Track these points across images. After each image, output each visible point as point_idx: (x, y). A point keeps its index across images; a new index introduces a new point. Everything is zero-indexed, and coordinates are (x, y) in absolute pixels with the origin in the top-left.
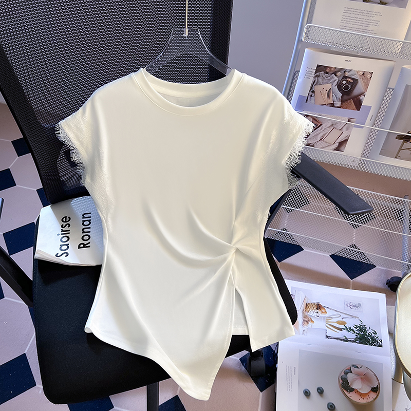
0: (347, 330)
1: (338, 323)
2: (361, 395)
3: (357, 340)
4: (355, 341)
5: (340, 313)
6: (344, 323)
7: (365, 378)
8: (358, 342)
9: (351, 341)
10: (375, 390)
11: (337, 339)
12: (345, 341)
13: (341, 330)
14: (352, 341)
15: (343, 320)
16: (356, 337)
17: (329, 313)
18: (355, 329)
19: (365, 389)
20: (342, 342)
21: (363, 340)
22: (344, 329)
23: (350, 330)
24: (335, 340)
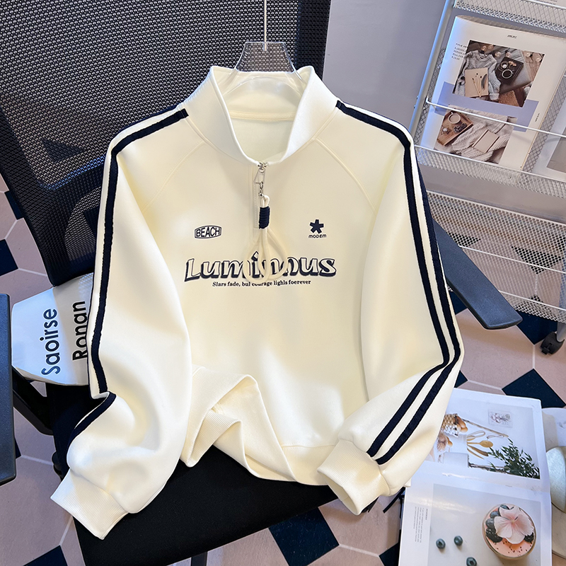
0: (494, 454)
1: (483, 444)
2: (511, 546)
3: (508, 469)
4: (504, 471)
5: (484, 430)
6: (489, 445)
7: (516, 523)
8: (508, 471)
9: (499, 470)
10: (530, 539)
11: (483, 468)
12: (492, 470)
13: (486, 454)
14: (501, 471)
15: (489, 440)
16: (505, 464)
17: (471, 429)
18: (503, 453)
19: (516, 538)
20: (489, 471)
21: (515, 470)
22: (490, 453)
23: (498, 454)
24: (480, 469)
